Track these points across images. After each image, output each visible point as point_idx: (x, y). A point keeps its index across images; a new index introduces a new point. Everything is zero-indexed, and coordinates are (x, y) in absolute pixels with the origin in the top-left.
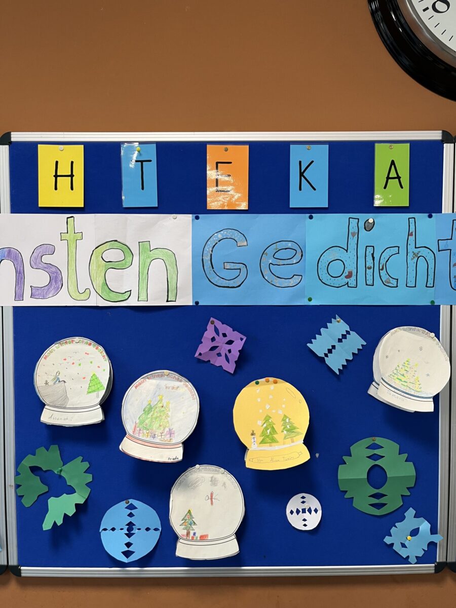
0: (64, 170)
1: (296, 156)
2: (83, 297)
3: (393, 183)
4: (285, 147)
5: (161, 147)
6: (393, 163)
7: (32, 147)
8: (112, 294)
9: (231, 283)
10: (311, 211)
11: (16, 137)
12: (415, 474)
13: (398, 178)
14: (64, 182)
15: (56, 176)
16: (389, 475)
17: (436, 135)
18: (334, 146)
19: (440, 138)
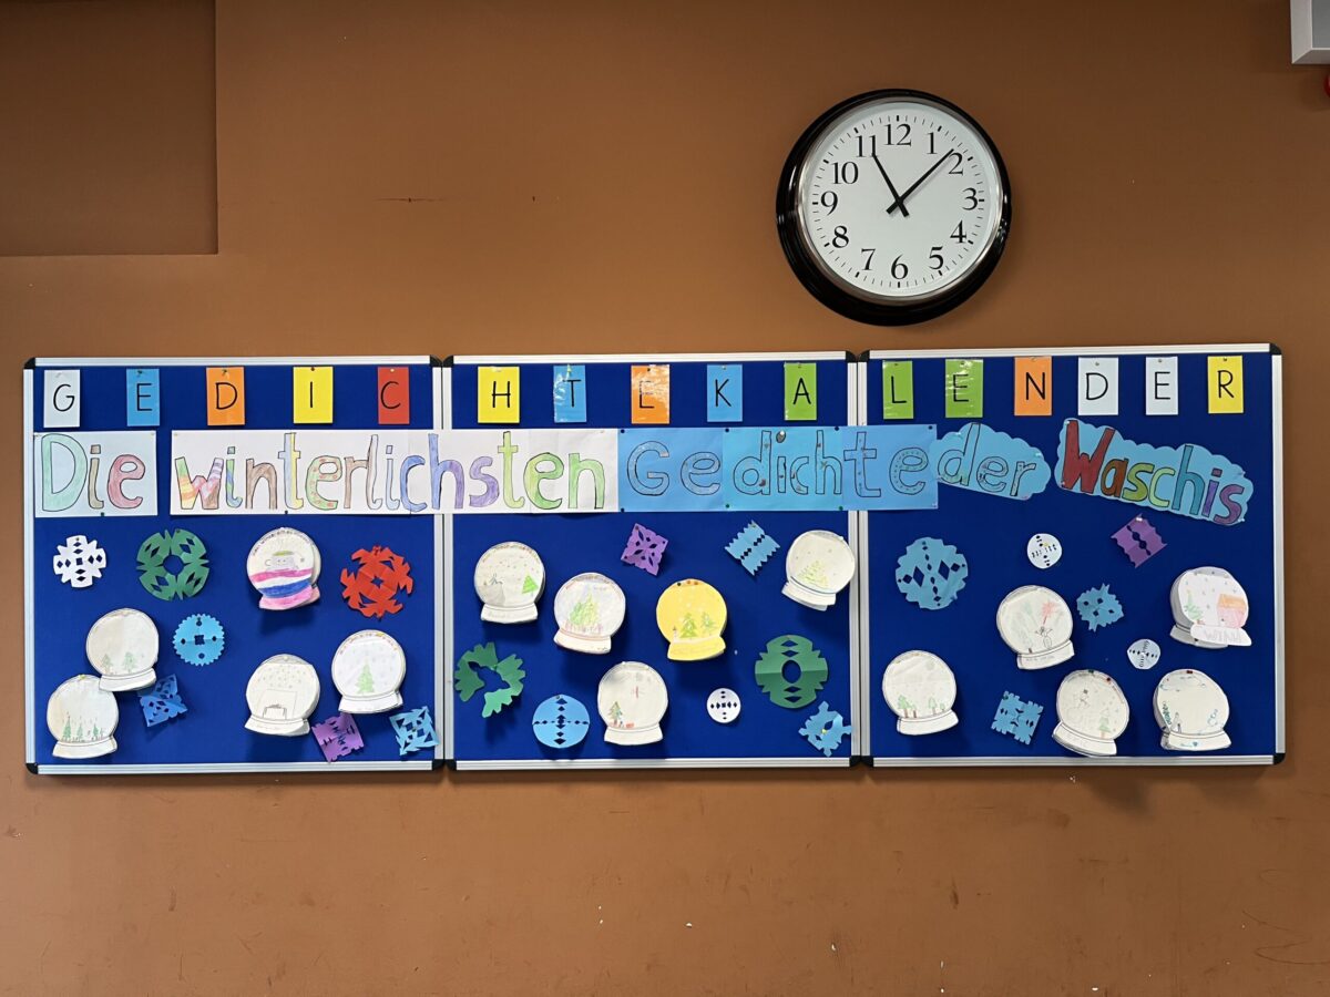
0: (501, 389)
1: (712, 376)
2: (518, 505)
3: (802, 399)
4: (702, 366)
5: (590, 368)
6: (801, 381)
7: (473, 369)
8: (544, 502)
9: (655, 491)
10: (727, 425)
11: (458, 360)
12: (826, 668)
13: (806, 394)
14: (501, 400)
15: (494, 395)
16: (803, 669)
17: (841, 356)
18: (747, 365)
19: (844, 358)
